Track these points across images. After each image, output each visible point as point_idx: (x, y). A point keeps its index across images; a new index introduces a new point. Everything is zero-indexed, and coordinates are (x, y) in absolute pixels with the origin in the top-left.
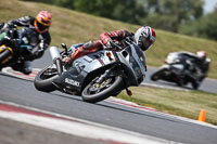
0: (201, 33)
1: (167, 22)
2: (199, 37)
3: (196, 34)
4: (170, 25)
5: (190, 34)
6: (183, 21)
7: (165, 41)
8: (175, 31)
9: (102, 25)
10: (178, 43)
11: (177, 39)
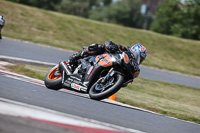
0: (110, 18)
1: (80, 8)
2: (109, 22)
3: (106, 20)
4: (82, 11)
5: (100, 20)
6: (94, 7)
7: (77, 25)
8: (86, 16)
9: (20, 11)
10: (89, 28)
11: (88, 24)
